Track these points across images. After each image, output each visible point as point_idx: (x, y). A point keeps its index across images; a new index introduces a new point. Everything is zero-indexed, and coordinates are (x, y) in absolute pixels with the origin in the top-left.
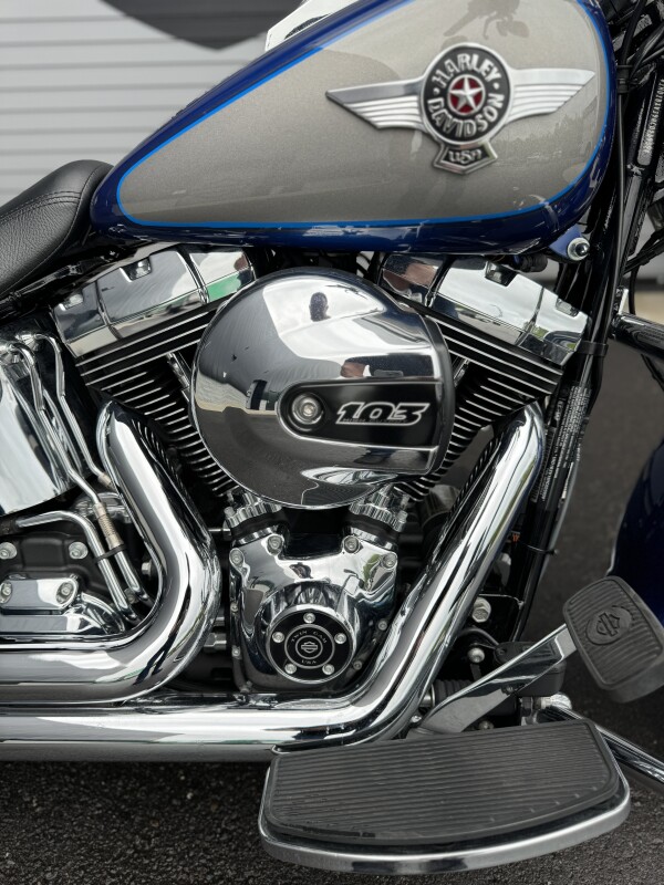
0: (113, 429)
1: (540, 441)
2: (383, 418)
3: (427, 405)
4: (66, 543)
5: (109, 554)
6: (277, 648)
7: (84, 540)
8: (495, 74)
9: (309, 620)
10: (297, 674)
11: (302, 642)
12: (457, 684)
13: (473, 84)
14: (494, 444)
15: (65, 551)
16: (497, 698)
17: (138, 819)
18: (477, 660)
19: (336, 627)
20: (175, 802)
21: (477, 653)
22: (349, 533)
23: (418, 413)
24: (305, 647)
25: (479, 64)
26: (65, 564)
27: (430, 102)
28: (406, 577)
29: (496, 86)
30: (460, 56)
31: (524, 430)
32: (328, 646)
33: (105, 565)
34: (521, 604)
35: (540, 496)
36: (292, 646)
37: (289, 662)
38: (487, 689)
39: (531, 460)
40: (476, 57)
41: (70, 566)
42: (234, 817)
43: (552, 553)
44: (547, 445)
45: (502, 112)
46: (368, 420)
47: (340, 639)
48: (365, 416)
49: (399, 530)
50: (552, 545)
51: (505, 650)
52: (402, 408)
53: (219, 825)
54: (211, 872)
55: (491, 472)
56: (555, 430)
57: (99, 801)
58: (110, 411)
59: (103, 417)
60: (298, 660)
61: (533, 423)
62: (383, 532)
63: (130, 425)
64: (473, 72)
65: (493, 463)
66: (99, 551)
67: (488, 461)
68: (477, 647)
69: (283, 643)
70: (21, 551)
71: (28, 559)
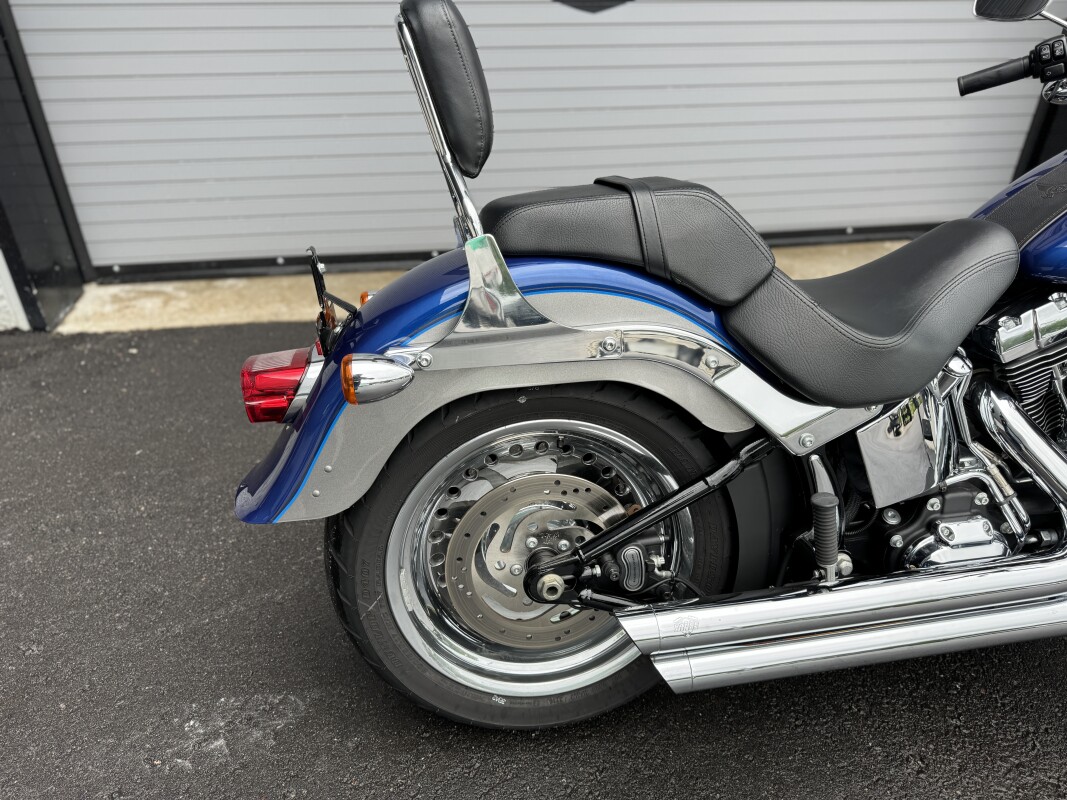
4: (973, 494)
5: (1007, 500)
7: (988, 490)
15: (972, 500)
26: (973, 510)
33: (1006, 508)
41: (977, 511)
66: (1000, 497)
70: (943, 504)
71: (946, 509)
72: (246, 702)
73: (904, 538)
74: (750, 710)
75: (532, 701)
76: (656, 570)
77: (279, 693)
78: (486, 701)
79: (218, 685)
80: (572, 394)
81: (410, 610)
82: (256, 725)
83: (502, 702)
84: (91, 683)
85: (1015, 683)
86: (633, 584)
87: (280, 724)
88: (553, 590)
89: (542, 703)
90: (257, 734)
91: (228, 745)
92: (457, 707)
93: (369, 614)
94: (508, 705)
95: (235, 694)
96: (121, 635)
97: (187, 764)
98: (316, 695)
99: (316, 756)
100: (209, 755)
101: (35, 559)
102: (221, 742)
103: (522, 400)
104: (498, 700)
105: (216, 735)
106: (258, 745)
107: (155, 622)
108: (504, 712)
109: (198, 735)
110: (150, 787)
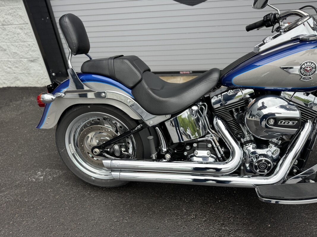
0: (217, 121)
1: (312, 126)
2: (288, 123)
3: (297, 122)
4: (207, 144)
5: (217, 147)
6: (256, 166)
7: (211, 143)
8: (314, 66)
9: (263, 161)
10: (259, 172)
11: (261, 165)
12: (291, 176)
13: (310, 67)
14: (301, 127)
15: (207, 145)
16: (300, 179)
17: (209, 205)
18: (295, 172)
19: (269, 163)
20: (217, 202)
21: (295, 170)
22: (269, 145)
23: (295, 123)
24: (262, 166)
25: (311, 64)
26: (207, 148)
27: (301, 70)
28: (281, 155)
29: (314, 68)
30: (308, 63)
31: (308, 124)
32: (267, 166)
33: (216, 149)
34: (305, 161)
35: (310, 138)
36: (259, 166)
37: (258, 169)
38: (298, 177)
39: (309, 131)
40: (311, 63)
41: (208, 149)
42: (231, 206)
43: (312, 150)
44: (313, 127)
45: (314, 72)
46: (285, 124)
47: (269, 165)
48: (284, 123)
49: (279, 144)
50: (312, 149)
51: (303, 170)
52: (292, 122)
53: (228, 207)
54: (229, 216)
55: (300, 134)
56: (315, 124)
57: (200, 201)
58: (216, 118)
59: (215, 119)
60: (260, 169)
61: (310, 122)
62: (276, 145)
63: (221, 121)
64: (309, 65)
65: (300, 132)
66: (215, 146)
67: (299, 131)
68: (295, 169)
69: (257, 165)
70: (198, 145)
71: (199, 147)
72: (51, 170)
73: (188, 153)
74: (158, 194)
75: (101, 180)
76: (123, 152)
77: (58, 170)
78: (90, 178)
79: (48, 166)
80: (100, 106)
81: (73, 153)
82: (51, 175)
83: (94, 179)
84: (26, 161)
85: (238, 204)
86: (117, 154)
87: (55, 176)
88: (96, 152)
89: (103, 181)
90: (50, 177)
91: (43, 178)
92: (83, 178)
93: (62, 152)
94: (95, 180)
95: (50, 168)
96: (36, 153)
97: (34, 180)
98: (64, 172)
99: (58, 184)
100: (39, 179)
101: (29, 135)
102: (43, 177)
103: (89, 107)
104: (93, 178)
105: (42, 176)
106: (49, 179)
107: (43, 152)
108: (94, 181)
109: (39, 175)
110: (26, 183)
